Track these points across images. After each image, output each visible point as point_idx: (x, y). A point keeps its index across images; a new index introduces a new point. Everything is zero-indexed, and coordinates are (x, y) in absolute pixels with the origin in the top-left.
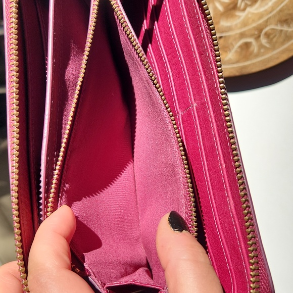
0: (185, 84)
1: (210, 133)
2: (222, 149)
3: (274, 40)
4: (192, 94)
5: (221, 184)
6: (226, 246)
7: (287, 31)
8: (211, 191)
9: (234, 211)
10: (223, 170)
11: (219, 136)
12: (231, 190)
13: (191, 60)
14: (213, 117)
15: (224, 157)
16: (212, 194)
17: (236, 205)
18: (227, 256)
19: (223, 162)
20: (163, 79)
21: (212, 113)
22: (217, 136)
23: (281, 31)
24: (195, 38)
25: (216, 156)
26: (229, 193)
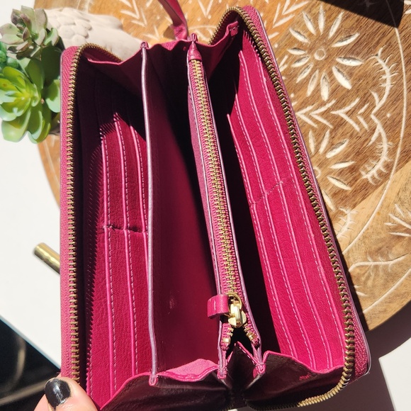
0: (270, 164)
1: (298, 206)
2: (310, 221)
3: (370, 283)
4: (277, 172)
5: (310, 254)
6: (318, 317)
7: (386, 266)
8: (301, 264)
9: (324, 278)
10: (311, 240)
11: (306, 208)
12: (321, 258)
13: (276, 140)
14: (300, 191)
15: (312, 228)
16: (302, 267)
17: (326, 273)
18: (320, 328)
19: (311, 232)
20: (247, 163)
21: (298, 187)
22: (304, 208)
23: (376, 267)
24: (279, 119)
25: (304, 228)
26: (319, 261)
